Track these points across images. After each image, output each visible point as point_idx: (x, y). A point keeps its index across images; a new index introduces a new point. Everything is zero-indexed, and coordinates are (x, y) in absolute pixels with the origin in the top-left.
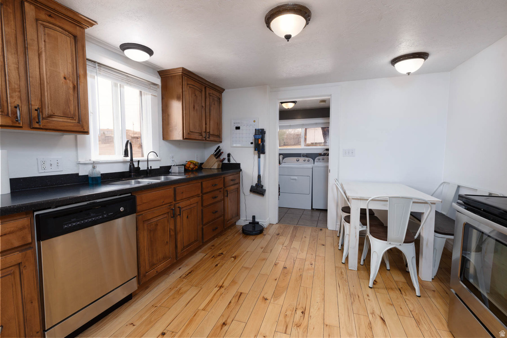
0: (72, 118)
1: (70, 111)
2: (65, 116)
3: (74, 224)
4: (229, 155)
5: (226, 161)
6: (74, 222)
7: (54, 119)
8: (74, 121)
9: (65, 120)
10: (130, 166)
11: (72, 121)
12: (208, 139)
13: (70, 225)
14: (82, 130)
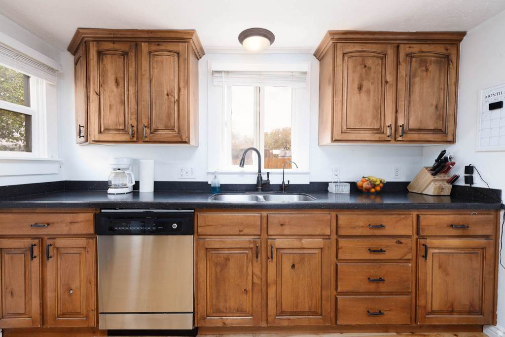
0: (173, 129)
1: (170, 124)
2: (167, 128)
3: (123, 228)
4: (469, 170)
5: (461, 182)
6: (123, 226)
7: (158, 133)
8: (175, 133)
9: (168, 132)
10: (258, 178)
11: (173, 133)
12: (400, 139)
13: (120, 228)
14: (180, 140)
